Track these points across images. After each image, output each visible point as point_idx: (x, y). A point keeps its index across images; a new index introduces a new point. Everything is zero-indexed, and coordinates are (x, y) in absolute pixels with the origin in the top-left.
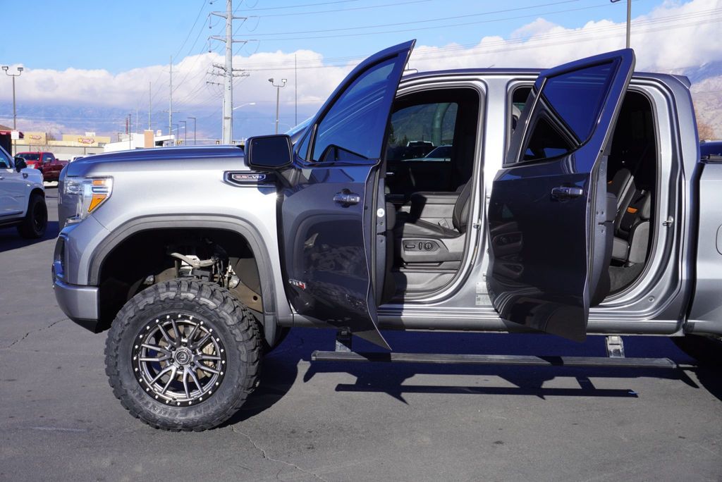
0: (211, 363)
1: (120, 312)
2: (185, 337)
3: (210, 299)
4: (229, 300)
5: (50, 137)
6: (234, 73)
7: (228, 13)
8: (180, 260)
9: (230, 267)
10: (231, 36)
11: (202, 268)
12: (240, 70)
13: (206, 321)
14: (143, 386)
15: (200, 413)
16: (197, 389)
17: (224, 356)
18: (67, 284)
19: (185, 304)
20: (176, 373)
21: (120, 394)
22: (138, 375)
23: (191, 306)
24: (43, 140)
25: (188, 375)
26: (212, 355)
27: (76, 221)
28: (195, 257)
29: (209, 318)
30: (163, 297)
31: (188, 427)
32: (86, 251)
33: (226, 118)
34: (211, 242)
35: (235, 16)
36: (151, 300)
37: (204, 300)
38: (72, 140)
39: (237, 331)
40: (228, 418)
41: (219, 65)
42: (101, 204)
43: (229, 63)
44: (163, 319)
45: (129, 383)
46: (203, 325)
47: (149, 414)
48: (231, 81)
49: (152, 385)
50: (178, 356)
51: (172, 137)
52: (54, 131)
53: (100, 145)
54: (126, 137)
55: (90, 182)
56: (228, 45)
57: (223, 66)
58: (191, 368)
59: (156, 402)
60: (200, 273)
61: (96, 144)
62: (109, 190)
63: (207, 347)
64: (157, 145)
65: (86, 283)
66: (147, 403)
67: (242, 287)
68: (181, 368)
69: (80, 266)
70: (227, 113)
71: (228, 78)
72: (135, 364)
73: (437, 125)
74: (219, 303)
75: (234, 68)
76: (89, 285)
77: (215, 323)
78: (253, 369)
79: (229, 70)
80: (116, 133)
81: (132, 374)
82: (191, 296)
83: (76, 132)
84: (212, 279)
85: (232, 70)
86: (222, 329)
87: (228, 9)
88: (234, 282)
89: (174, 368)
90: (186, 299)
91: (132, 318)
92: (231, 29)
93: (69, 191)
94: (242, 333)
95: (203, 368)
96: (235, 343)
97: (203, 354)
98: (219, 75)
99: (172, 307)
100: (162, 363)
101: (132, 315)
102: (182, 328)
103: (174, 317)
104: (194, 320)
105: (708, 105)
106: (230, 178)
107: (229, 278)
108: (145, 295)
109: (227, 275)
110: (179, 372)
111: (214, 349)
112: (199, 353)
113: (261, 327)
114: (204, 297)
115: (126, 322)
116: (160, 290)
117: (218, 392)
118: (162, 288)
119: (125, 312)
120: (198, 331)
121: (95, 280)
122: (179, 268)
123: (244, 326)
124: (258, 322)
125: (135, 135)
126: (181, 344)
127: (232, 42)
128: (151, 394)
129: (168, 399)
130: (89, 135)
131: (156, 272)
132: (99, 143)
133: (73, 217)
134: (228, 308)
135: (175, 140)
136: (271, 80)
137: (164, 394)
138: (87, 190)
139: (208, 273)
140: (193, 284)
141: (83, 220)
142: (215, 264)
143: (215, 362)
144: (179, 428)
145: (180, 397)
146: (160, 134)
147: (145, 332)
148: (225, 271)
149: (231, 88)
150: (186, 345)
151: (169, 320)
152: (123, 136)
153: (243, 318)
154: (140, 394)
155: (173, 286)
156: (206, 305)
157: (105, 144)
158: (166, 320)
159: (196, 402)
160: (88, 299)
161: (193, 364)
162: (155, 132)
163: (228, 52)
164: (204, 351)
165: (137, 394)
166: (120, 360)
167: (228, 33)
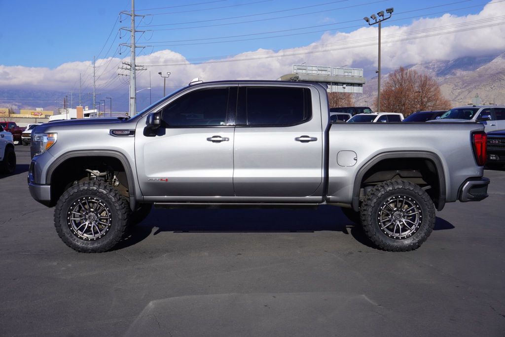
0: (105, 221)
1: (61, 196)
2: (92, 208)
3: (104, 189)
4: (113, 190)
5: (11, 112)
6: (136, 68)
7: (132, 28)
8: (90, 173)
9: (115, 176)
10: (135, 44)
11: (100, 176)
12: (141, 66)
13: (102, 200)
14: (72, 231)
15: (99, 243)
16: (98, 233)
17: (111, 216)
18: (36, 184)
19: (92, 192)
20: (88, 226)
21: (62, 236)
22: (70, 226)
23: (95, 193)
24: (7, 114)
25: (94, 226)
26: (105, 217)
27: (39, 154)
28: (98, 171)
29: (103, 198)
30: (82, 189)
31: (94, 251)
32: (45, 167)
33: (131, 98)
34: (105, 164)
35: (136, 30)
36: (76, 191)
37: (101, 190)
38: (27, 113)
39: (117, 204)
40: (113, 246)
41: (126, 63)
42: (52, 146)
43: (133, 61)
44: (82, 199)
45: (65, 230)
46: (101, 202)
47: (75, 244)
48: (135, 73)
49: (77, 231)
50: (89, 217)
51: (96, 111)
52: (14, 107)
53: (46, 117)
54: (64, 112)
55: (46, 136)
56: (132, 49)
57: (129, 64)
58: (95, 223)
59: (78, 239)
60: (100, 179)
61: (43, 116)
62: (56, 139)
63: (103, 213)
64: (85, 116)
65: (45, 183)
66: (75, 239)
67: (121, 186)
68: (91, 223)
69: (42, 175)
70: (132, 94)
71: (133, 71)
72: (69, 221)
74: (108, 191)
75: (137, 65)
76: (46, 184)
77: (106, 201)
78: (124, 223)
79: (133, 66)
80: (57, 108)
81: (67, 225)
82: (95, 188)
83: (30, 108)
84: (106, 181)
85: (135, 66)
86: (110, 204)
87: (132, 25)
88: (117, 183)
89: (87, 223)
90: (93, 189)
91: (67, 199)
92: (134, 39)
93: (36, 140)
94: (119, 205)
95: (101, 222)
96: (116, 210)
97: (101, 216)
98: (126, 69)
99: (86, 194)
100: (82, 221)
101: (67, 197)
102: (91, 205)
103: (87, 198)
104: (96, 200)
105: (456, 86)
106: (113, 133)
107: (115, 182)
108: (73, 189)
109: (113, 180)
110: (90, 225)
111: (106, 214)
112: (99, 216)
113: (129, 203)
114: (101, 189)
115: (64, 201)
116: (80, 186)
117: (108, 234)
118: (81, 185)
119: (64, 196)
120: (99, 206)
121: (49, 182)
122: (90, 177)
123: (120, 202)
124: (127, 201)
125: (70, 110)
126: (90, 211)
127: (135, 47)
128: (76, 235)
129: (84, 238)
130: (39, 110)
131: (79, 179)
132: (46, 116)
133: (38, 152)
134: (113, 194)
135: (98, 113)
136: (160, 73)
137: (83, 235)
138: (45, 140)
139: (103, 179)
140: (96, 183)
141: (43, 154)
142: (107, 175)
143: (107, 219)
144: (90, 251)
145: (90, 237)
146: (87, 109)
147: (73, 206)
148: (113, 178)
149: (135, 78)
150: (93, 212)
151: (85, 200)
152: (62, 110)
153: (120, 199)
154: (71, 235)
155: (87, 184)
156: (102, 192)
157: (50, 116)
158: (83, 200)
159: (98, 238)
160: (46, 190)
161: (96, 221)
162: (84, 108)
163: (133, 54)
164: (102, 215)
165: (69, 235)
166: (61, 219)
167: (132, 42)
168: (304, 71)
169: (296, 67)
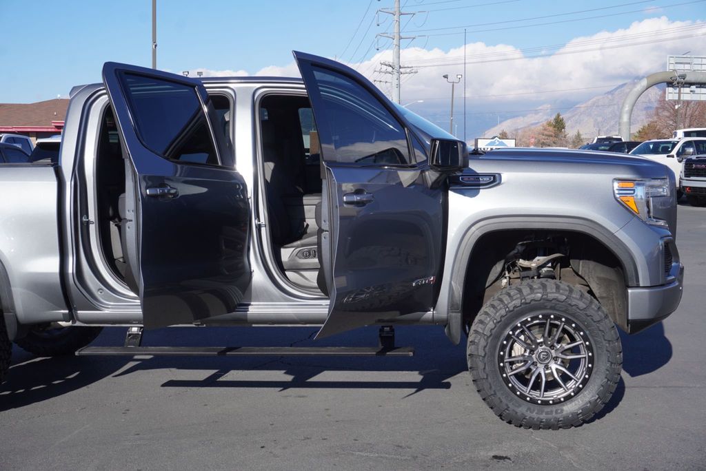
6: (402, 70)
7: (396, 9)
10: (399, 33)
12: (408, 67)
35: (402, 12)
41: (387, 63)
43: (396, 60)
48: (398, 79)
56: (395, 42)
57: (391, 64)
71: (396, 75)
73: (625, 118)
75: (402, 66)
79: (397, 67)
85: (400, 67)
87: (396, 5)
92: (399, 25)
98: (387, 72)
127: (400, 38)
136: (446, 77)
149: (399, 86)
163: (396, 49)
167: (396, 30)
168: (687, 67)
169: (672, 61)
